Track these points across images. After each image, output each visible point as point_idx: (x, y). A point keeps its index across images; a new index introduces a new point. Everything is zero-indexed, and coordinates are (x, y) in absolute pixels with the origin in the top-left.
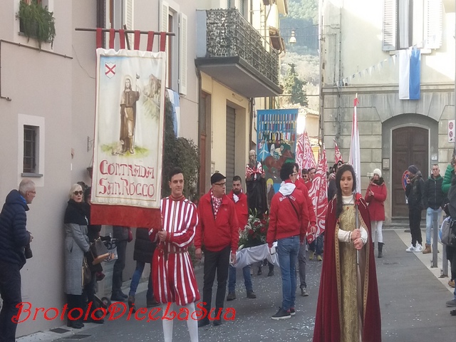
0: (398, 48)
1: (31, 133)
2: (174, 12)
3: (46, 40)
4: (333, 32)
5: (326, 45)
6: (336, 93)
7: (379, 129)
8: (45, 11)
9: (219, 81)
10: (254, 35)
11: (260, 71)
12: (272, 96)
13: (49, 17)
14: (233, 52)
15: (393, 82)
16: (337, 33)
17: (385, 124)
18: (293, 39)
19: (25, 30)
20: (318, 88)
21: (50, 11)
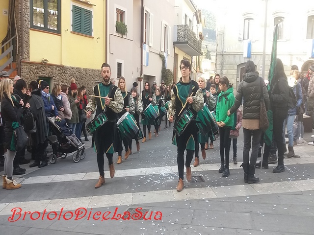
1: (120, 65)
2: (167, 26)
3: (124, 34)
4: (221, 33)
5: (218, 38)
6: (222, 55)
7: (236, 67)
8: (124, 25)
9: (181, 50)
10: (193, 34)
11: (195, 46)
12: (199, 55)
14: (186, 40)
15: (242, 52)
16: (223, 34)
17: (238, 66)
18: (207, 36)
19: (117, 31)
20: (215, 53)
21: (126, 24)
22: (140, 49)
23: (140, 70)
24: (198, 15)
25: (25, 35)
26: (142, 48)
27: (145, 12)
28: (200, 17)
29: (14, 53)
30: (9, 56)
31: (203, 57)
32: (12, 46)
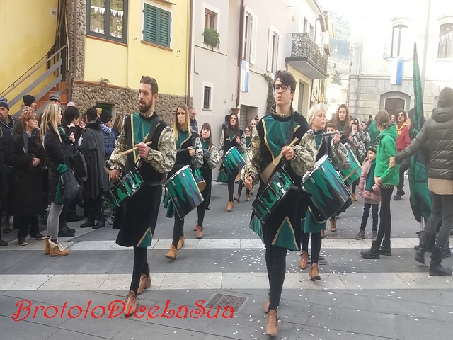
0: (392, 57)
1: (207, 90)
2: (276, 34)
3: (215, 46)
4: (358, 47)
5: (353, 53)
6: (358, 78)
7: (379, 98)
8: (215, 32)
9: (297, 70)
10: (316, 47)
11: (318, 65)
12: (323, 78)
13: (217, 35)
14: (305, 55)
15: (388, 75)
17: (382, 96)
18: (336, 50)
19: (206, 41)
20: (348, 76)
21: (218, 32)
22: (237, 68)
23: (236, 98)
24: (322, 19)
25: (79, 44)
26: (239, 65)
27: (245, 15)
28: (326, 22)
29: (63, 69)
30: (56, 73)
31: (330, 81)
32: (61, 60)
